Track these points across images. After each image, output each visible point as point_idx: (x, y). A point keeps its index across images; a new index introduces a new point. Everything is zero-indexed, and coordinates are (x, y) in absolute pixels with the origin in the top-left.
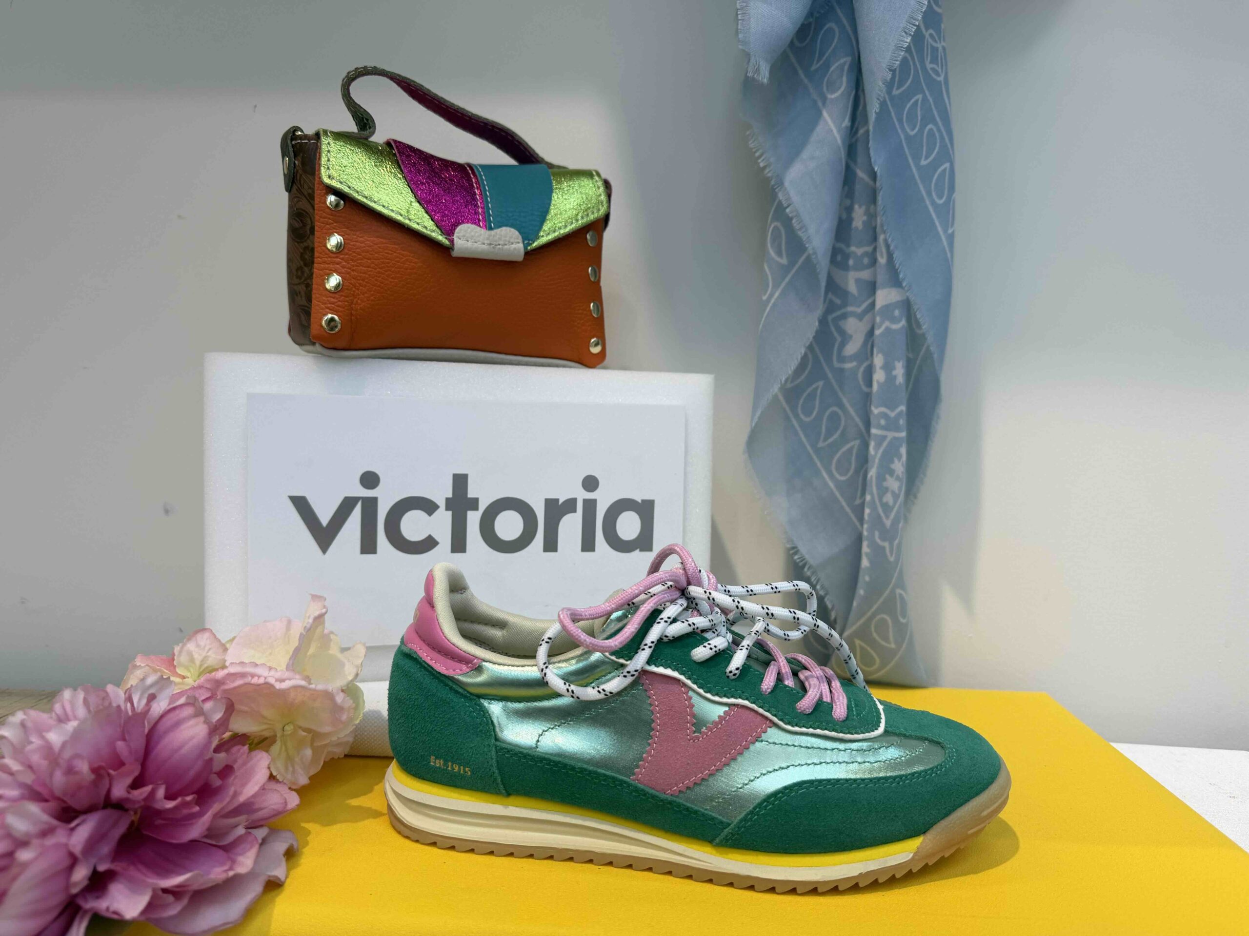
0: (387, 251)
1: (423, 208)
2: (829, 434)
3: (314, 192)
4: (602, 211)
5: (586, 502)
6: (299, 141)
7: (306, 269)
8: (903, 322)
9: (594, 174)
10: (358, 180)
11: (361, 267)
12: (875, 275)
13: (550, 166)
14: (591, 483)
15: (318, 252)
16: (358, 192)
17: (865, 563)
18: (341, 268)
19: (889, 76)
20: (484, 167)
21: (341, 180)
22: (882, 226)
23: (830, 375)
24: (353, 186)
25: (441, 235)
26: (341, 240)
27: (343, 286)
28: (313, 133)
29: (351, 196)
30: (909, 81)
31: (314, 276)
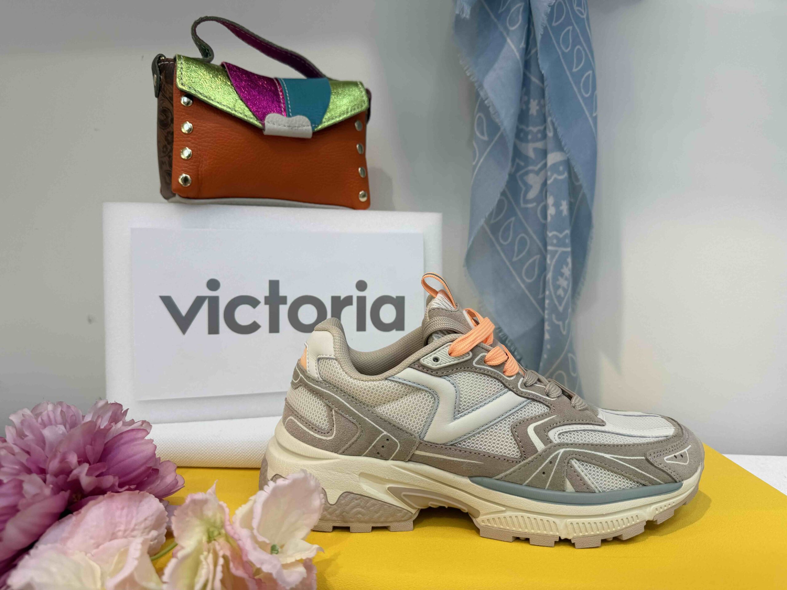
0: (220, 132)
1: (245, 104)
2: (520, 252)
3: (173, 95)
4: (365, 106)
5: (359, 298)
6: (163, 63)
7: (169, 147)
8: (566, 175)
9: (359, 83)
10: (201, 87)
11: (204, 143)
12: (546, 144)
13: (330, 79)
14: (361, 285)
15: (176, 134)
16: (201, 94)
17: (547, 336)
18: (191, 144)
19: (549, 10)
20: (285, 80)
21: (190, 86)
22: (549, 111)
23: (519, 213)
24: (198, 90)
25: (256, 121)
26: (191, 126)
27: (193, 156)
28: (172, 57)
29: (196, 96)
30: (563, 17)
31: (174, 150)
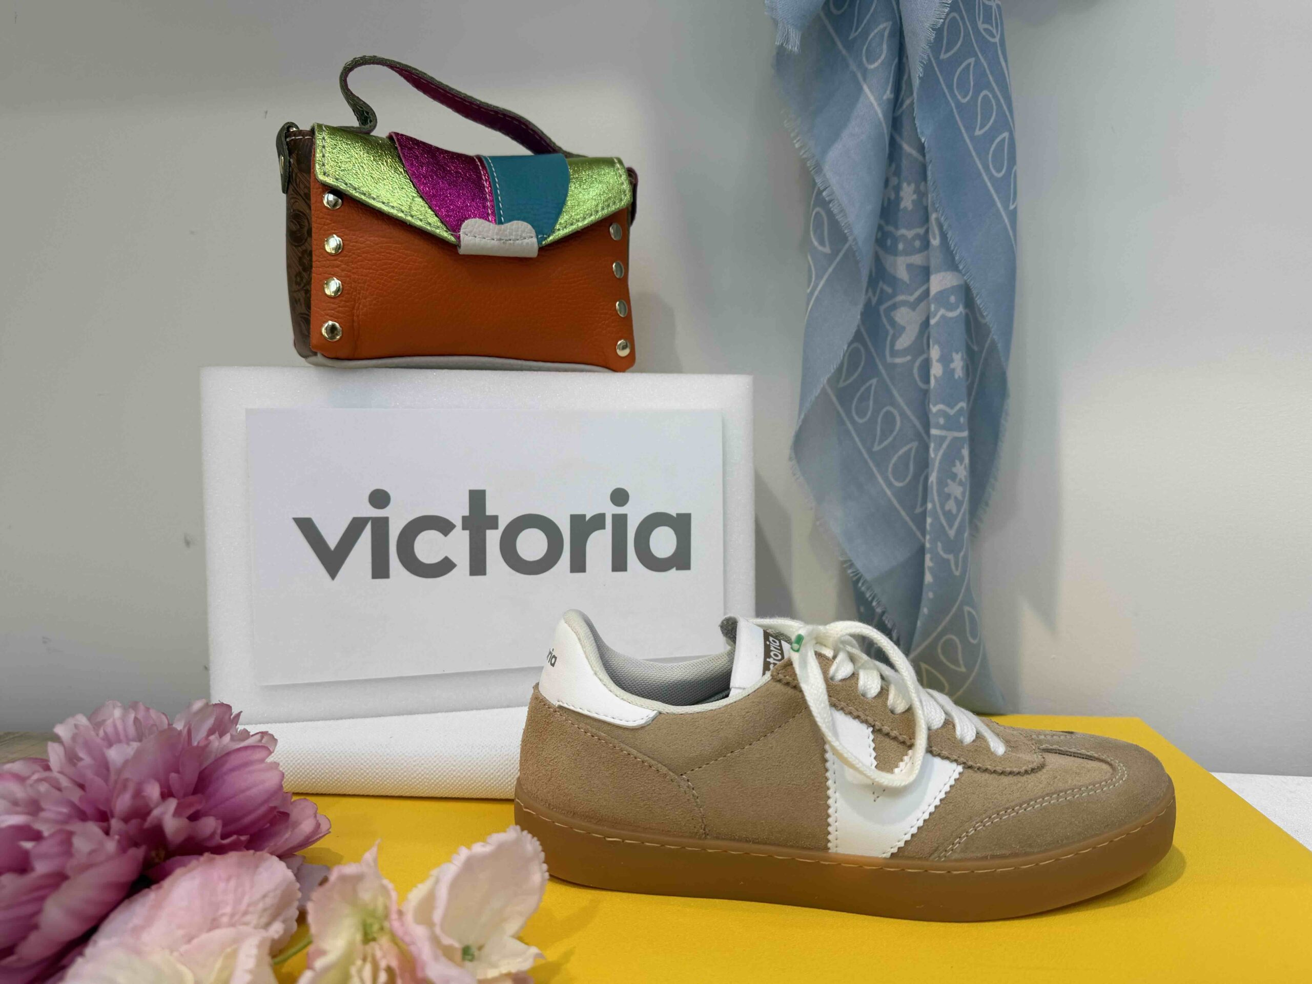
0: (387, 251)
1: (427, 203)
2: (884, 436)
3: (310, 192)
4: (626, 199)
5: (615, 517)
6: (293, 138)
7: (305, 275)
8: (961, 309)
9: (616, 161)
10: (355, 176)
11: (362, 270)
12: (928, 258)
13: (568, 155)
14: (620, 497)
15: (316, 255)
16: (355, 189)
17: (928, 578)
18: (340, 271)
19: (933, 36)
20: (494, 158)
21: (337, 176)
22: (933, 204)
23: (883, 371)
24: (350, 182)
25: (447, 232)
26: (340, 241)
27: (344, 291)
28: (308, 128)
29: (348, 193)
30: (959, 43)
31: (313, 280)
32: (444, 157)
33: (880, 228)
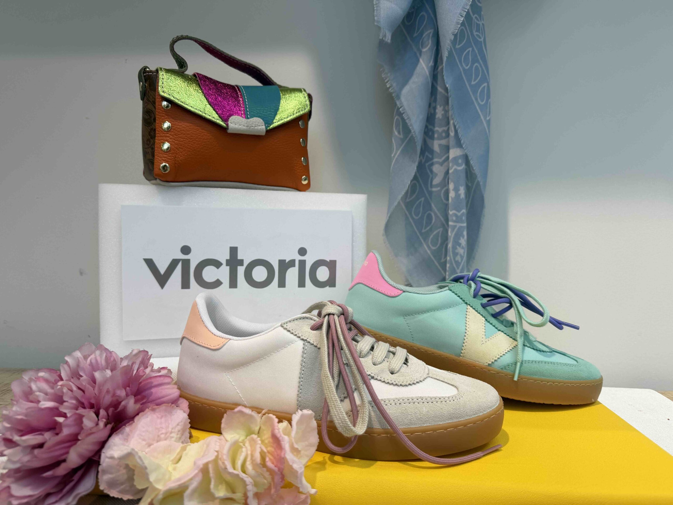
0: (193, 130)
1: (212, 108)
2: (427, 225)
3: (155, 100)
4: (308, 109)
5: (300, 261)
6: (148, 74)
7: (152, 141)
8: (463, 166)
9: (303, 90)
10: (178, 94)
11: (180, 139)
12: (449, 142)
13: (280, 86)
14: (302, 251)
15: (158, 131)
16: (178, 100)
18: (170, 139)
19: (452, 37)
20: (244, 87)
21: (169, 93)
22: (452, 116)
23: (427, 195)
24: (176, 96)
25: (222, 121)
26: (170, 125)
27: (171, 149)
28: (155, 69)
29: (174, 102)
30: (465, 41)
31: (156, 143)
32: (220, 85)
33: (426, 127)
